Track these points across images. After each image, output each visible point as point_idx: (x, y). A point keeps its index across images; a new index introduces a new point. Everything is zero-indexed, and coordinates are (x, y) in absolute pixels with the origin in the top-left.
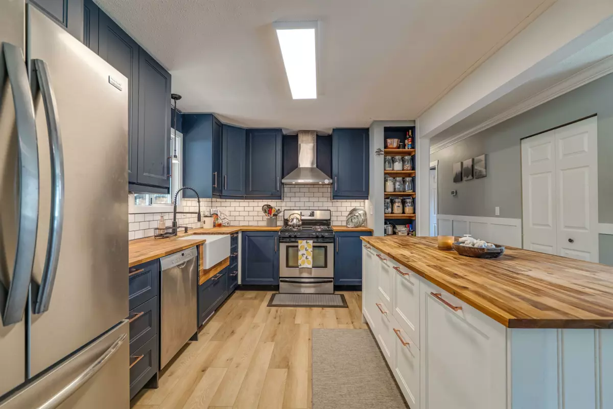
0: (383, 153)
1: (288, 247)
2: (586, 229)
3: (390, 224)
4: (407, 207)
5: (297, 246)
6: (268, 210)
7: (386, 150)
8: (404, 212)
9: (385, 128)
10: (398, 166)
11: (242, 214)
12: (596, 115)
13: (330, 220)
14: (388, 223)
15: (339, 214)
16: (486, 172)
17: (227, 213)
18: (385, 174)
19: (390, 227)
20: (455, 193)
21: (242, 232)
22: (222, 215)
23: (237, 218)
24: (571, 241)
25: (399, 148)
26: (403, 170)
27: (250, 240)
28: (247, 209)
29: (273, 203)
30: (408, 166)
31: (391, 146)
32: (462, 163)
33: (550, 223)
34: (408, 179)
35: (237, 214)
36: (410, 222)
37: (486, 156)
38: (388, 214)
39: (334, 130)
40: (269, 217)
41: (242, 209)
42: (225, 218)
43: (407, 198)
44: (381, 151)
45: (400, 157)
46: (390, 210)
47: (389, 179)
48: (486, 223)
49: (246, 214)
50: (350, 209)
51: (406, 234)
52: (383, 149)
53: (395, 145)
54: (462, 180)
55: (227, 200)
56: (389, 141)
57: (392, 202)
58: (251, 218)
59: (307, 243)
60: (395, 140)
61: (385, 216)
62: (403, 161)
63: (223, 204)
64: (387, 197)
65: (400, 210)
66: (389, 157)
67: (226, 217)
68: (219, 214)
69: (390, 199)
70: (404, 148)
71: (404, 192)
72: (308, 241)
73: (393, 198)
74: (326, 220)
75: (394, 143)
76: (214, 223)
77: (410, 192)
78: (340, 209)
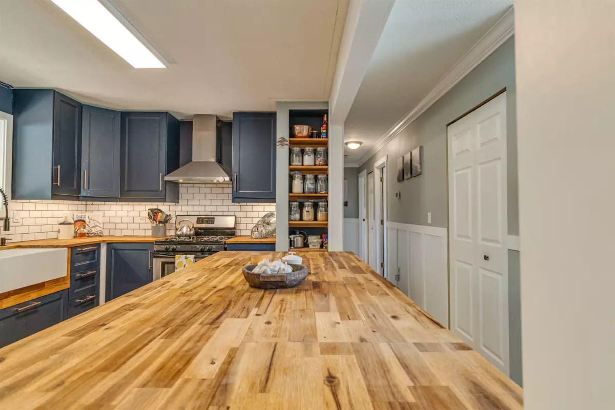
0: (288, 143)
1: (163, 264)
2: (499, 243)
3: (300, 233)
4: (319, 213)
5: (174, 263)
6: (154, 214)
7: (292, 139)
8: (316, 219)
9: (290, 111)
10: (308, 160)
11: (125, 220)
12: (505, 90)
13: (234, 228)
14: (298, 232)
15: (249, 221)
16: (421, 168)
17: (101, 220)
18: (291, 170)
19: (299, 238)
20: (399, 195)
21: (108, 244)
22: (92, 222)
23: (119, 226)
24: (486, 258)
25: (311, 136)
26: (315, 165)
27: (117, 254)
28: (131, 214)
29: (165, 207)
30: (320, 160)
31: (299, 135)
32: (403, 157)
33: (470, 234)
34: (321, 176)
35: (119, 220)
36: (322, 232)
37: (421, 149)
38: (295, 221)
39: (234, 114)
40: (154, 225)
41: (125, 214)
42: (96, 226)
43: (318, 201)
44: (285, 140)
45: (311, 149)
46: (297, 216)
47: (296, 176)
48: (420, 234)
49: (131, 220)
50: (262, 215)
51: (318, 247)
52: (287, 138)
53: (305, 133)
54: (403, 179)
55: (106, 203)
56: (297, 128)
57: (301, 206)
58: (137, 226)
59: (186, 258)
60: (305, 126)
61: (289, 224)
62: (315, 152)
63: (101, 208)
64: (291, 199)
65: (311, 216)
66: (297, 149)
67: (98, 224)
68: (87, 220)
69: (297, 202)
70: (320, 137)
71: (316, 193)
72: (188, 256)
73: (302, 200)
74: (230, 229)
75: (303, 130)
76: (76, 232)
77: (323, 193)
78: (249, 215)
